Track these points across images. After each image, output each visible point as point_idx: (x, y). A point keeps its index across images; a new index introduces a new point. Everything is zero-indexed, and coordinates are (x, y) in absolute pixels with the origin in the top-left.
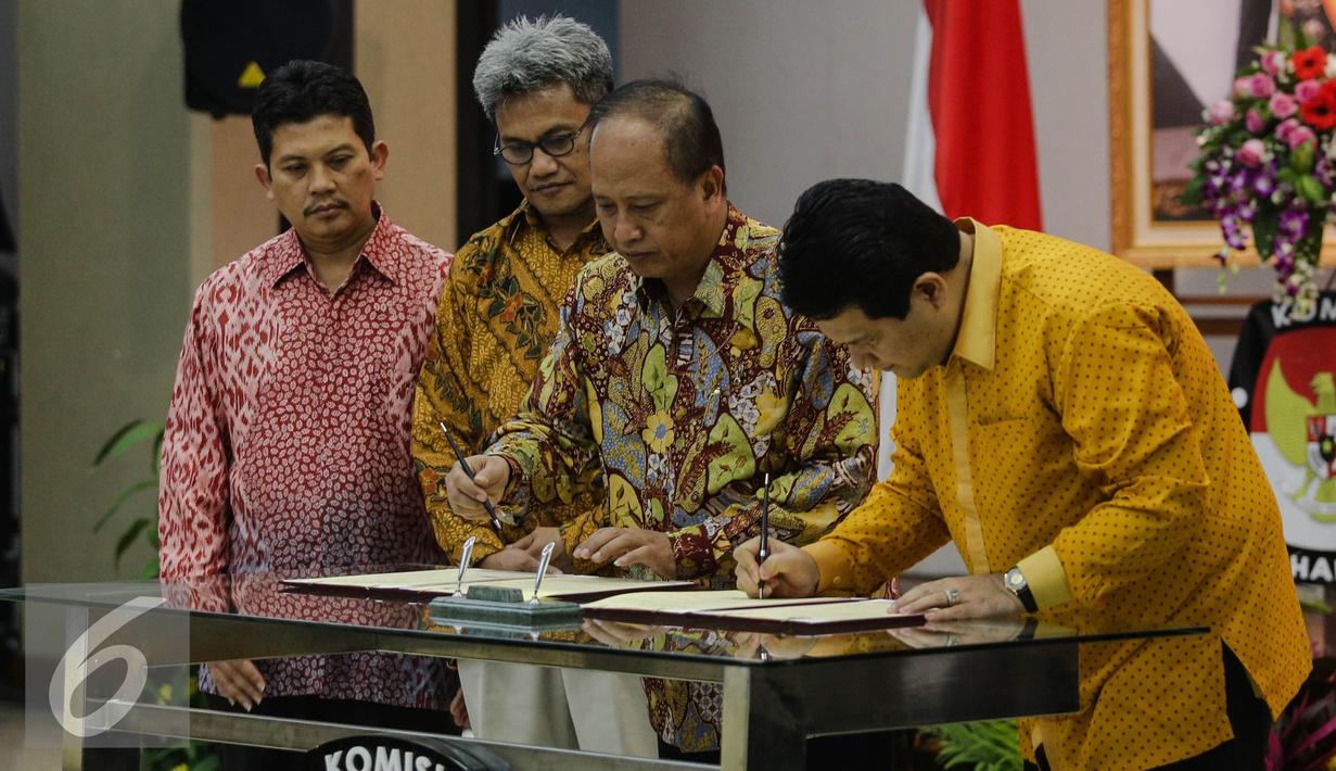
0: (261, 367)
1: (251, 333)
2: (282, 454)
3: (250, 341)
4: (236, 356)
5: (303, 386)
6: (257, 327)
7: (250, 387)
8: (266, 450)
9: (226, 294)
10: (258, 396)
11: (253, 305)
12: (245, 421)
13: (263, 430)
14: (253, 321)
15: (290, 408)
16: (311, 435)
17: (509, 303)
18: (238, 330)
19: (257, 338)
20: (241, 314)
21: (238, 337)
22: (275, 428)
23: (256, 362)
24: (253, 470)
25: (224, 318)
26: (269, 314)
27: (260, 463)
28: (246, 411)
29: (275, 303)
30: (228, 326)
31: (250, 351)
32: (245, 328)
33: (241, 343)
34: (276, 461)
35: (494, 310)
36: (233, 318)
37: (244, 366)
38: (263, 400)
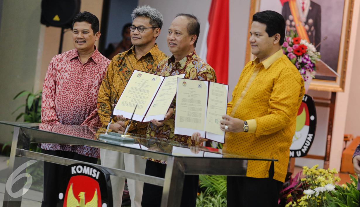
0: (65, 78)
2: (67, 97)
3: (63, 71)
4: (59, 74)
5: (73, 83)
6: (65, 69)
7: (61, 82)
8: (63, 96)
9: (59, 60)
10: (63, 84)
11: (65, 64)
12: (59, 89)
13: (63, 92)
14: (64, 67)
15: (70, 88)
16: (74, 94)
18: (60, 69)
19: (65, 71)
20: (62, 65)
21: (60, 70)
22: (66, 91)
23: (64, 76)
24: (60, 100)
25: (58, 65)
26: (68, 66)
27: (62, 99)
28: (59, 86)
29: (70, 64)
30: (58, 67)
31: (62, 73)
32: (62, 68)
33: (61, 71)
34: (65, 99)
35: (120, 70)
36: (60, 66)
37: (61, 77)
38: (64, 85)
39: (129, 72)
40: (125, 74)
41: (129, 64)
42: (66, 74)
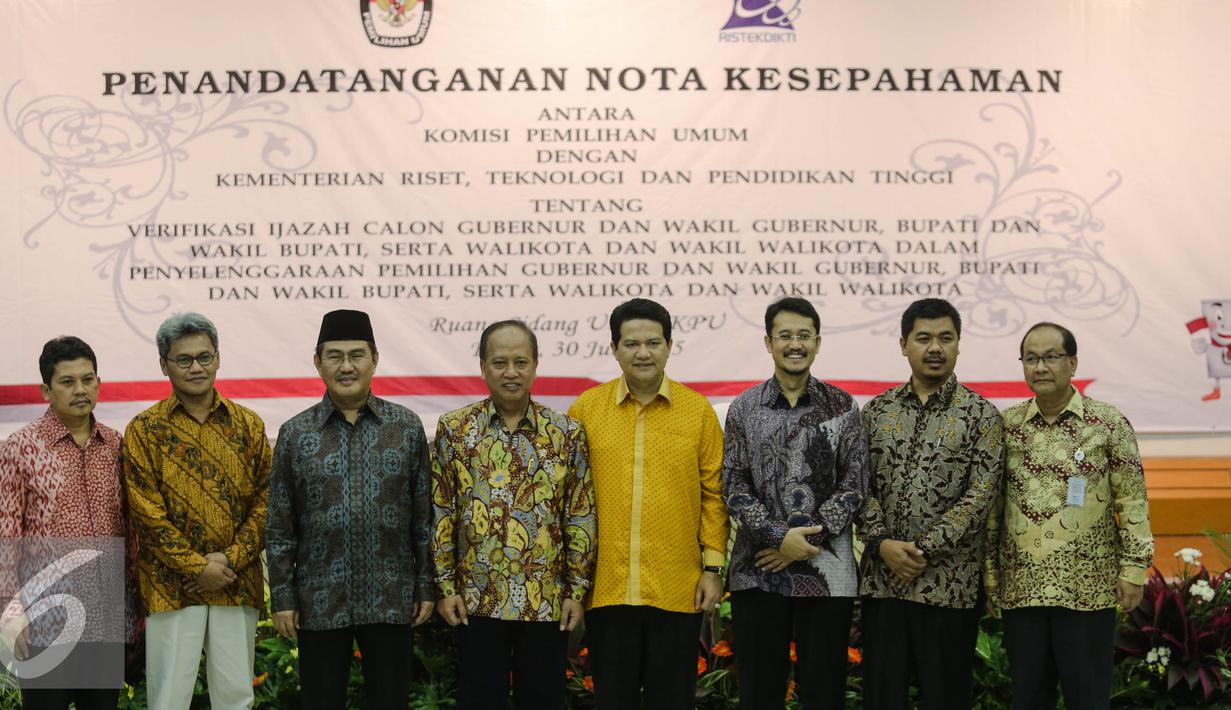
0: (57, 485)
1: (48, 468)
2: (73, 526)
3: (48, 472)
4: (42, 480)
5: (77, 493)
6: (50, 465)
7: (52, 493)
8: (64, 526)
10: (56, 498)
11: (45, 454)
12: (49, 511)
13: (61, 515)
14: (48, 462)
15: (73, 504)
16: (85, 516)
17: (176, 448)
18: (41, 467)
19: (52, 471)
20: (41, 459)
21: (42, 471)
22: (68, 514)
23: (53, 482)
24: (57, 534)
25: (33, 463)
26: (54, 458)
27: (61, 531)
28: (49, 506)
29: (56, 453)
30: (36, 466)
31: (49, 476)
32: (44, 466)
33: (44, 473)
34: (69, 530)
35: (171, 450)
36: (37, 461)
37: (47, 484)
38: (60, 500)
39: (193, 450)
40: (187, 457)
41: (186, 435)
42: (56, 476)
